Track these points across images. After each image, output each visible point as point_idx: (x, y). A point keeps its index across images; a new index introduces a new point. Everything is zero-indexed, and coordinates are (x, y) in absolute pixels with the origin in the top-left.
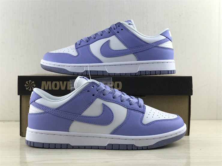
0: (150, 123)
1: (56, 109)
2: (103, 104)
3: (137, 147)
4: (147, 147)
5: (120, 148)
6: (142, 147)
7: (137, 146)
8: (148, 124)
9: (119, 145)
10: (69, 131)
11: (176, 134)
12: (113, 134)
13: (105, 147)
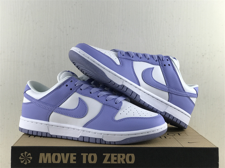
0: (122, 119)
1: (39, 100)
2: (80, 98)
3: (105, 142)
4: (115, 142)
5: (90, 141)
6: (110, 142)
7: (105, 140)
8: (118, 120)
9: (89, 138)
10: (50, 120)
11: (147, 132)
12: (85, 127)
13: (78, 138)
